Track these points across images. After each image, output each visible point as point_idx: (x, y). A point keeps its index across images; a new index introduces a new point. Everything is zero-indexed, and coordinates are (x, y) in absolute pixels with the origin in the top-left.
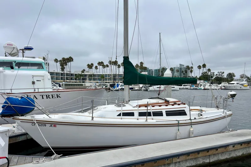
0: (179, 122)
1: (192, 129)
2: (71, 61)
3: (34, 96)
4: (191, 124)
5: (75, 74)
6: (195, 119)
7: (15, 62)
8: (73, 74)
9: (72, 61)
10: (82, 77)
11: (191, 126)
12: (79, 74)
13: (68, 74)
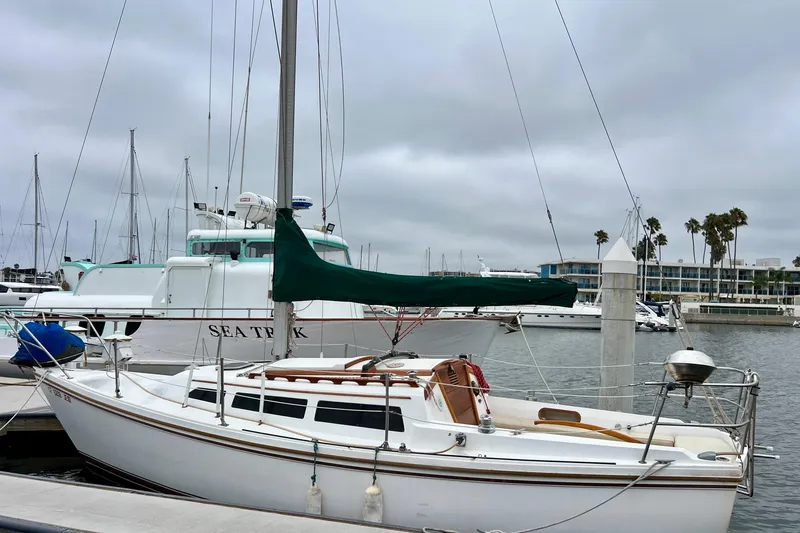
0: (316, 448)
1: (372, 490)
2: (737, 225)
3: (238, 328)
4: (372, 467)
5: (757, 272)
6: (403, 449)
7: (244, 241)
8: (750, 271)
9: (743, 223)
10: (783, 282)
11: (375, 478)
12: (772, 272)
13: (726, 270)
